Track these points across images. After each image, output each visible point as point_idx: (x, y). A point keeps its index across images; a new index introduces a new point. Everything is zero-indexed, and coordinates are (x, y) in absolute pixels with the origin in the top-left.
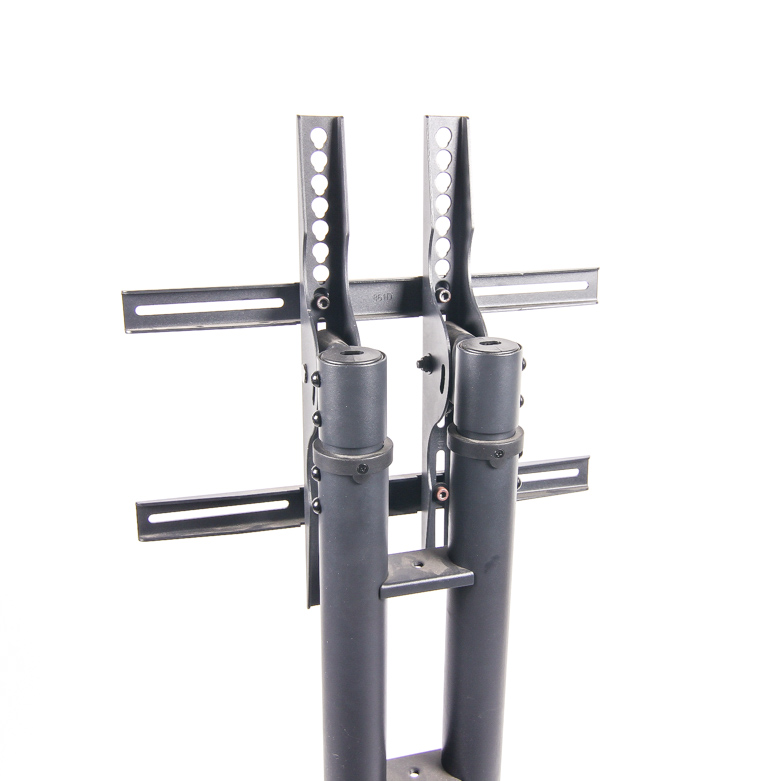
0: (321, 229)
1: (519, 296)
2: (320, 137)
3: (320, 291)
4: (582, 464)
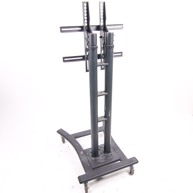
0: (86, 18)
1: (112, 28)
2: (85, 5)
3: (86, 27)
4: (121, 53)
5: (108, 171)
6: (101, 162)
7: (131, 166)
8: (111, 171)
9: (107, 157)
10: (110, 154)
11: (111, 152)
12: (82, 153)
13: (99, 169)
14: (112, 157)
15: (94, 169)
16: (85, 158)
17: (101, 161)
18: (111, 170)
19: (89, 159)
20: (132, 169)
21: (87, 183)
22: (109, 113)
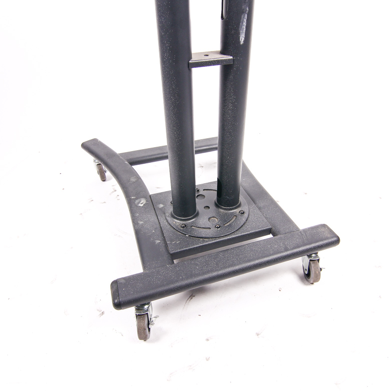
5: (225, 267)
6: (204, 236)
7: (311, 253)
8: (237, 267)
9: (225, 219)
10: (237, 211)
11: (239, 206)
12: (142, 202)
13: (193, 259)
14: (244, 220)
15: (174, 256)
16: (149, 220)
17: (204, 233)
18: (238, 265)
19: (164, 223)
20: (312, 265)
21: (146, 307)
22: (243, 23)
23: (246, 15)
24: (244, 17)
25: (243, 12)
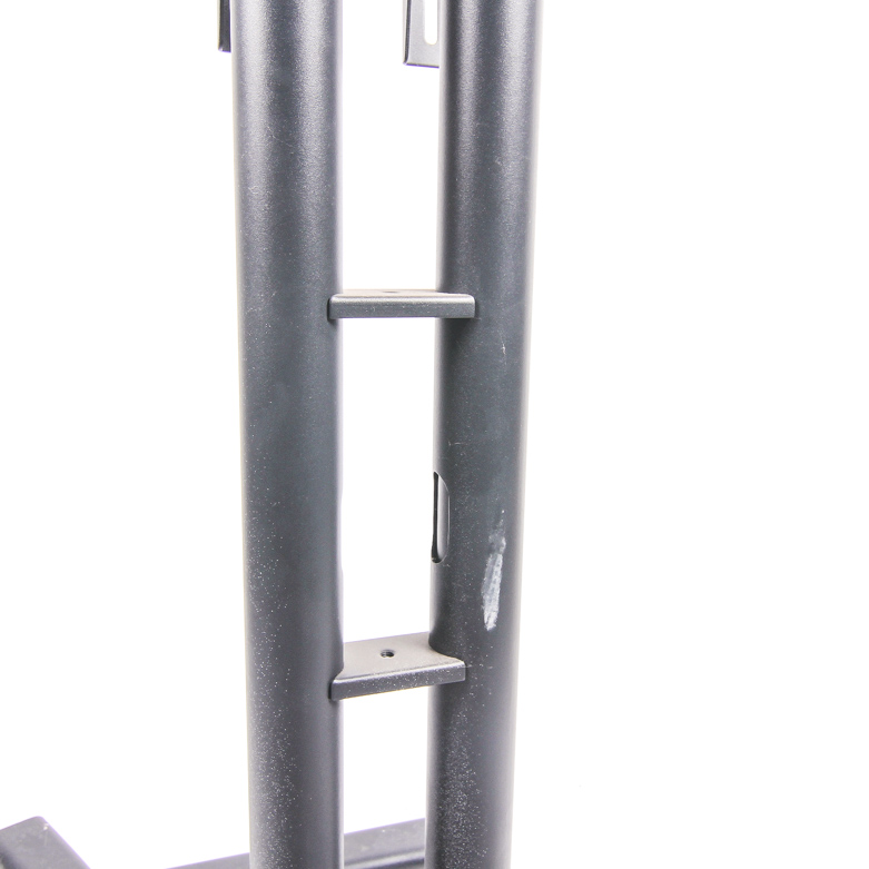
22: (490, 577)
23: (500, 558)
24: (494, 563)
25: (491, 550)
